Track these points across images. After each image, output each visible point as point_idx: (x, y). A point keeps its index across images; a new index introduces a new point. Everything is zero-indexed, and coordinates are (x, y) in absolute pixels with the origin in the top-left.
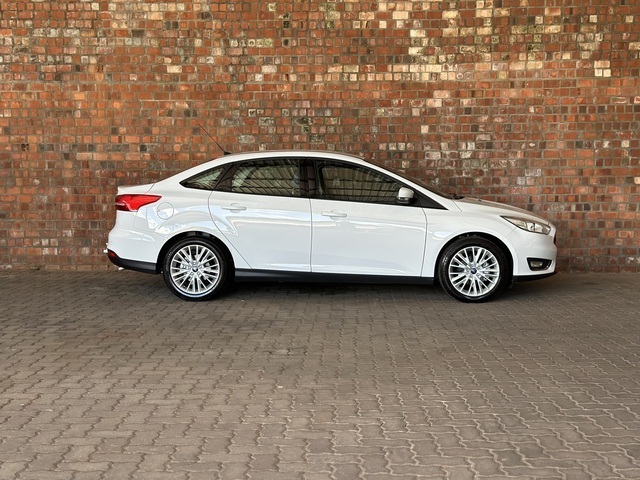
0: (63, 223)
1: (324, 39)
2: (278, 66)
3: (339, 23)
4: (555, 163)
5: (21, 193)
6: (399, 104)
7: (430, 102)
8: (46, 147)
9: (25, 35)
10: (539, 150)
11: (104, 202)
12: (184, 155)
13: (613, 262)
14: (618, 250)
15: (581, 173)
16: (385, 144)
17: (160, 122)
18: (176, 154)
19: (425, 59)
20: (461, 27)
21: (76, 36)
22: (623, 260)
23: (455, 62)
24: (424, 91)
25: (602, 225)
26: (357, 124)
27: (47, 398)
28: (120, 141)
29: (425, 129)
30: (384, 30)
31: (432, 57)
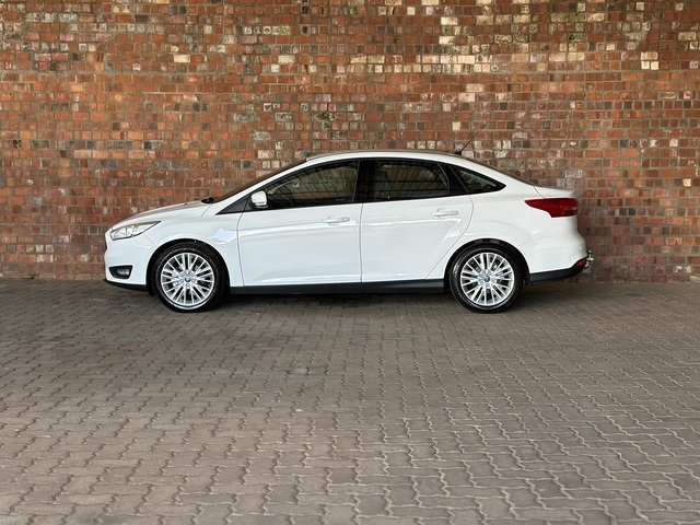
0: (60, 227)
1: (346, 26)
2: (297, 56)
3: (363, 9)
4: (597, 163)
5: (13, 194)
6: (429, 99)
7: (462, 96)
8: (41, 144)
9: (17, 19)
10: (580, 149)
11: (105, 204)
12: (193, 153)
13: (660, 271)
14: (665, 258)
15: (626, 174)
16: (413, 143)
17: (167, 117)
18: (184, 152)
19: (457, 49)
20: (497, 14)
21: (73, 22)
22: (670, 270)
23: (490, 52)
24: (456, 84)
25: (647, 231)
26: (383, 120)
27: (43, 424)
28: (122, 137)
29: (456, 126)
30: (412, 17)
31: (464, 47)
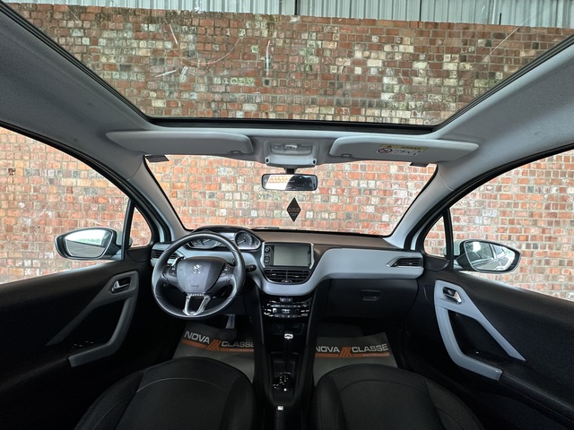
0: (46, 245)
1: (302, 81)
2: (259, 104)
3: (318, 67)
4: (508, 205)
5: (6, 215)
8: (32, 172)
10: (495, 193)
12: (165, 184)
14: (561, 285)
15: (532, 215)
16: (356, 181)
19: (396, 104)
20: (430, 77)
22: (564, 295)
23: (423, 109)
25: (547, 263)
29: (393, 169)
30: (358, 76)
31: (402, 103)
